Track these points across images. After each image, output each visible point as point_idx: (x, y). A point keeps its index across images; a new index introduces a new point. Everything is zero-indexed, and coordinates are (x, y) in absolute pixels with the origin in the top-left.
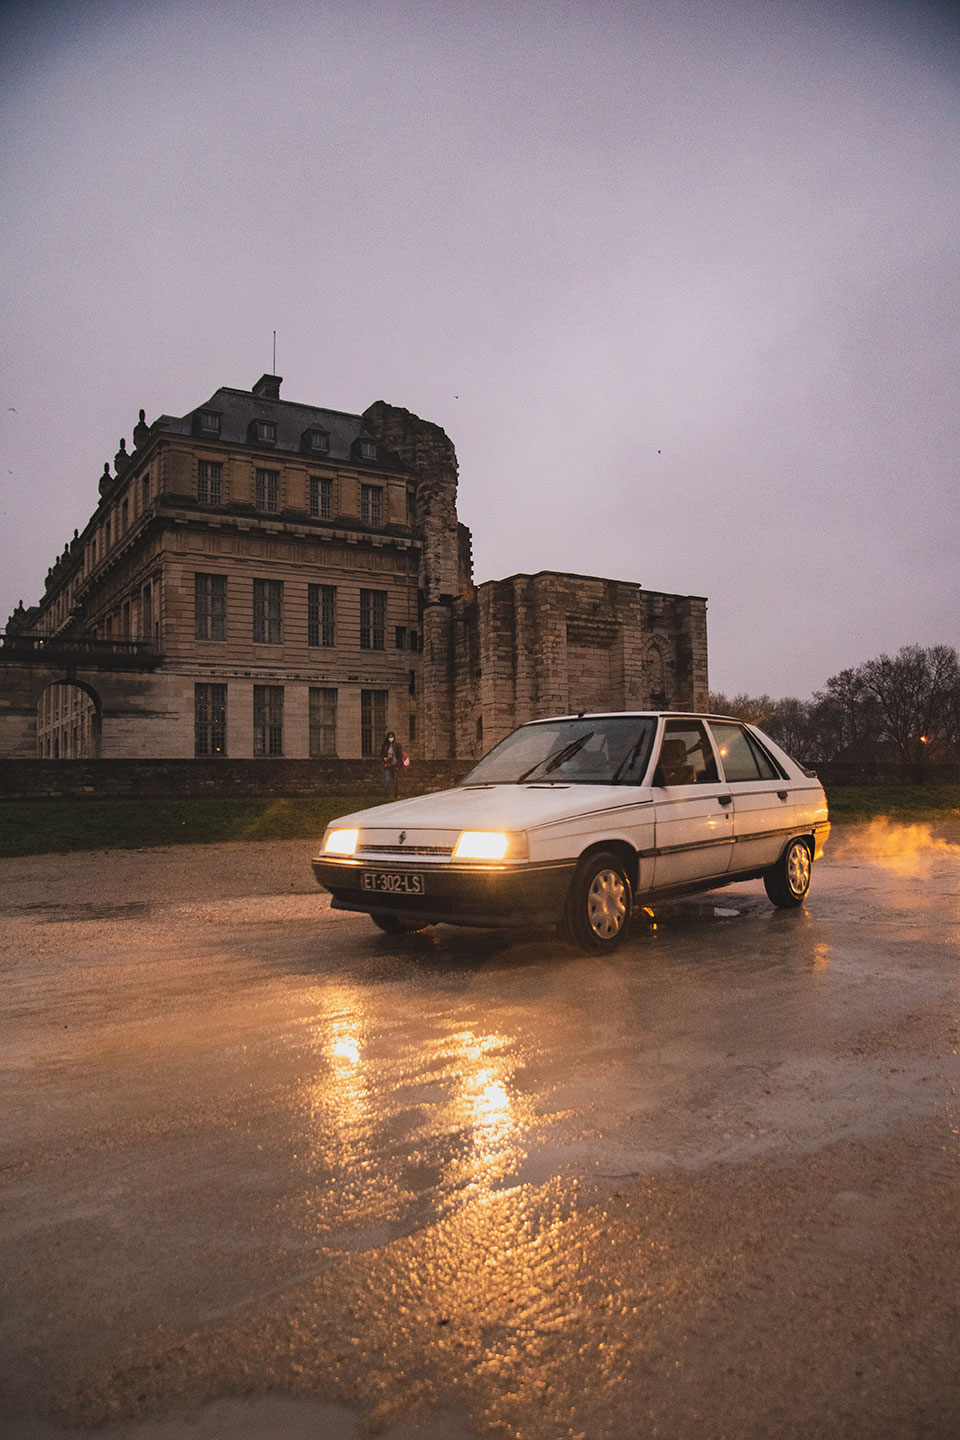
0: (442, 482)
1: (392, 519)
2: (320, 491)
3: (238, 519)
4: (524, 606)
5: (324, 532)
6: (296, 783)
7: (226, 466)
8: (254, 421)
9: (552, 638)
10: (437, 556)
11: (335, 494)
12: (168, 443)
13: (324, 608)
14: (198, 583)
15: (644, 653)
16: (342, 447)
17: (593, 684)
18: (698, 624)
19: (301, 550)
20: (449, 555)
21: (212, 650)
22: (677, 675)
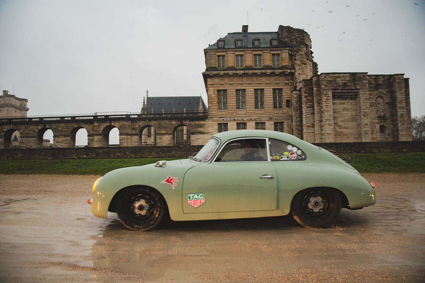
0: (300, 48)
1: (283, 64)
2: (258, 59)
3: (229, 71)
4: (316, 87)
5: (259, 72)
7: (226, 56)
9: (325, 98)
10: (299, 74)
11: (263, 59)
12: (208, 52)
13: (260, 96)
14: (218, 93)
15: (374, 100)
16: (266, 43)
17: (349, 114)
18: (400, 85)
19: (251, 79)
20: (304, 73)
21: (223, 113)
22: (391, 107)
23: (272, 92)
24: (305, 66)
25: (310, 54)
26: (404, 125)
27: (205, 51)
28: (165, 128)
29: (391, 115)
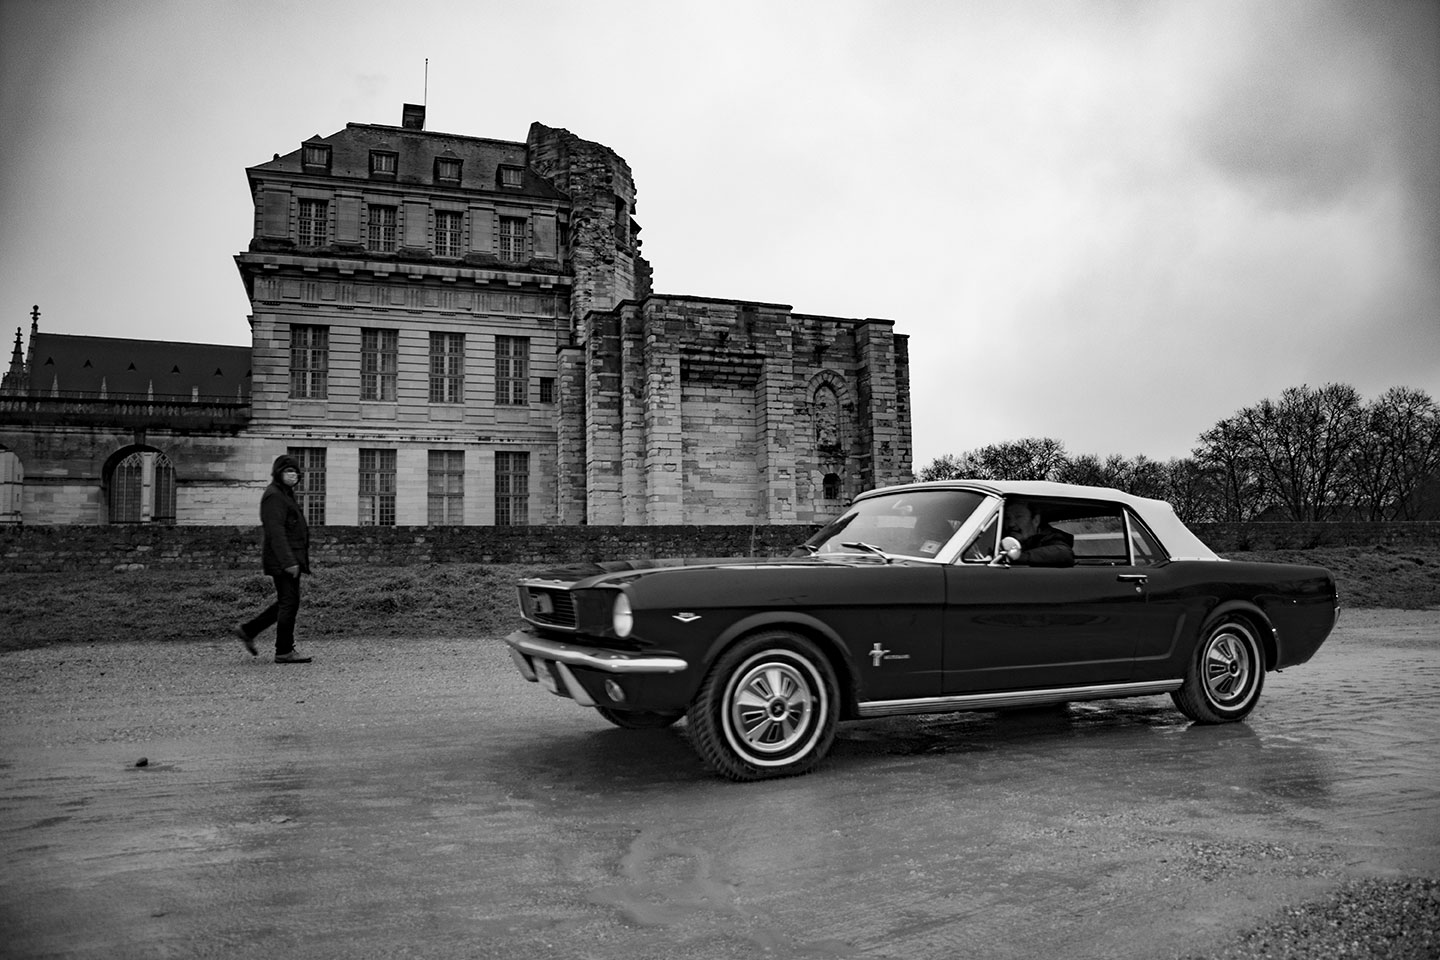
0: (595, 207)
1: (537, 253)
2: (449, 227)
3: (339, 261)
4: (629, 339)
5: (449, 273)
7: (331, 203)
9: (658, 377)
10: (587, 293)
11: (466, 228)
12: (261, 181)
13: (451, 359)
14: (294, 335)
15: (808, 393)
16: (484, 177)
17: (732, 435)
18: (881, 354)
19: (419, 293)
20: (602, 291)
21: (311, 409)
22: (857, 420)
23: (493, 347)
24: (610, 267)
25: (628, 232)
26: (890, 475)
27: (252, 176)
28: (63, 457)
29: (855, 443)
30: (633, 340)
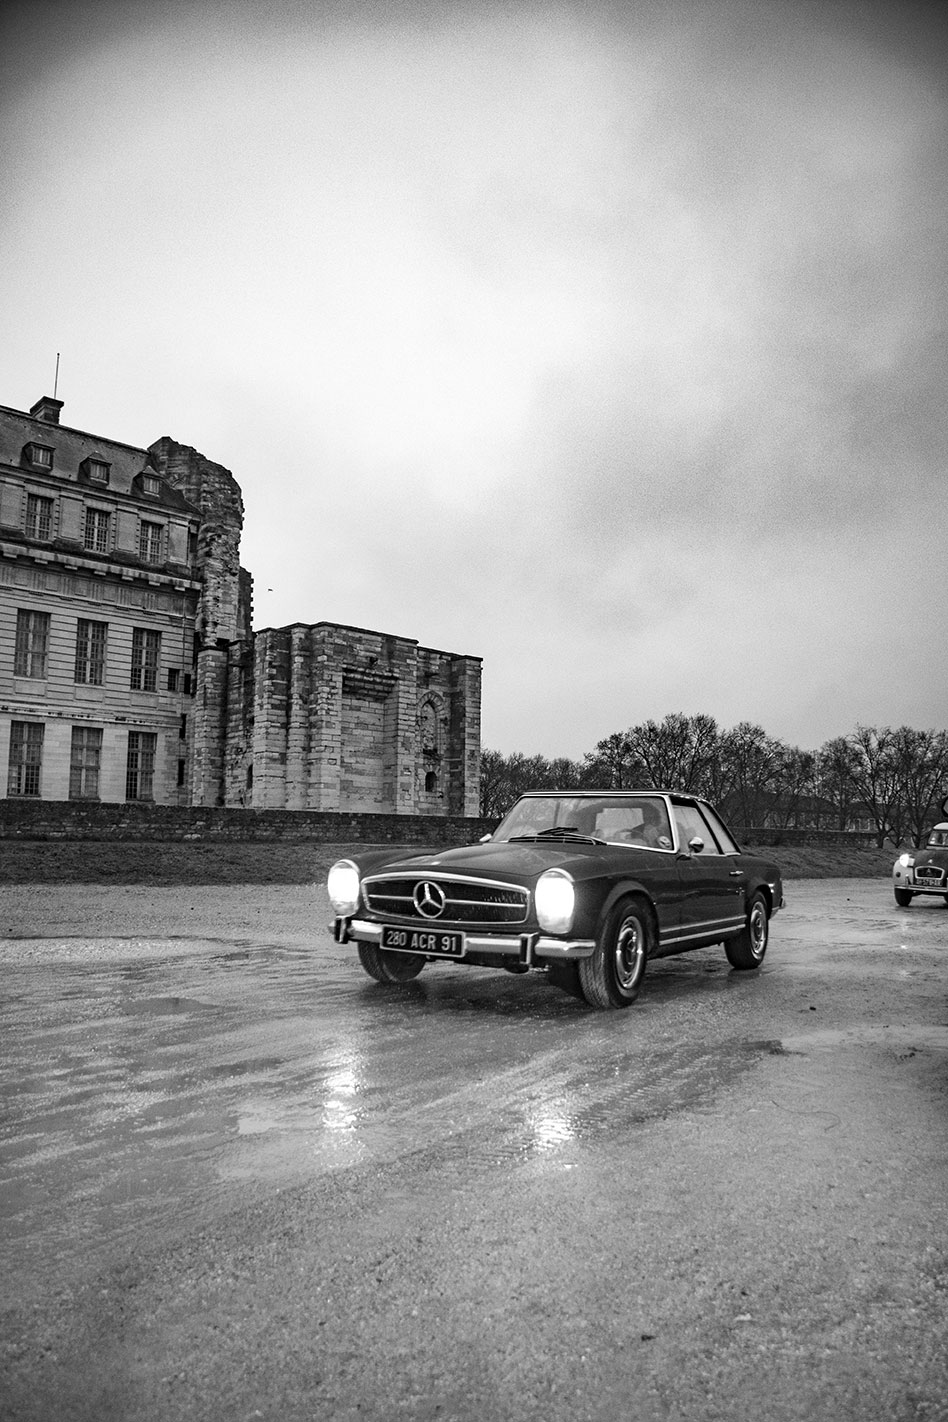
0: (226, 525)
1: (171, 557)
2: (96, 524)
4: (301, 655)
5: (100, 567)
6: (46, 826)
8: (29, 444)
9: (327, 689)
10: (216, 599)
11: (113, 528)
13: (93, 644)
15: (419, 708)
16: (125, 482)
17: (367, 737)
18: (473, 683)
19: (72, 583)
20: (228, 599)
22: (450, 732)
23: (131, 637)
29: (449, 749)
30: (304, 656)
